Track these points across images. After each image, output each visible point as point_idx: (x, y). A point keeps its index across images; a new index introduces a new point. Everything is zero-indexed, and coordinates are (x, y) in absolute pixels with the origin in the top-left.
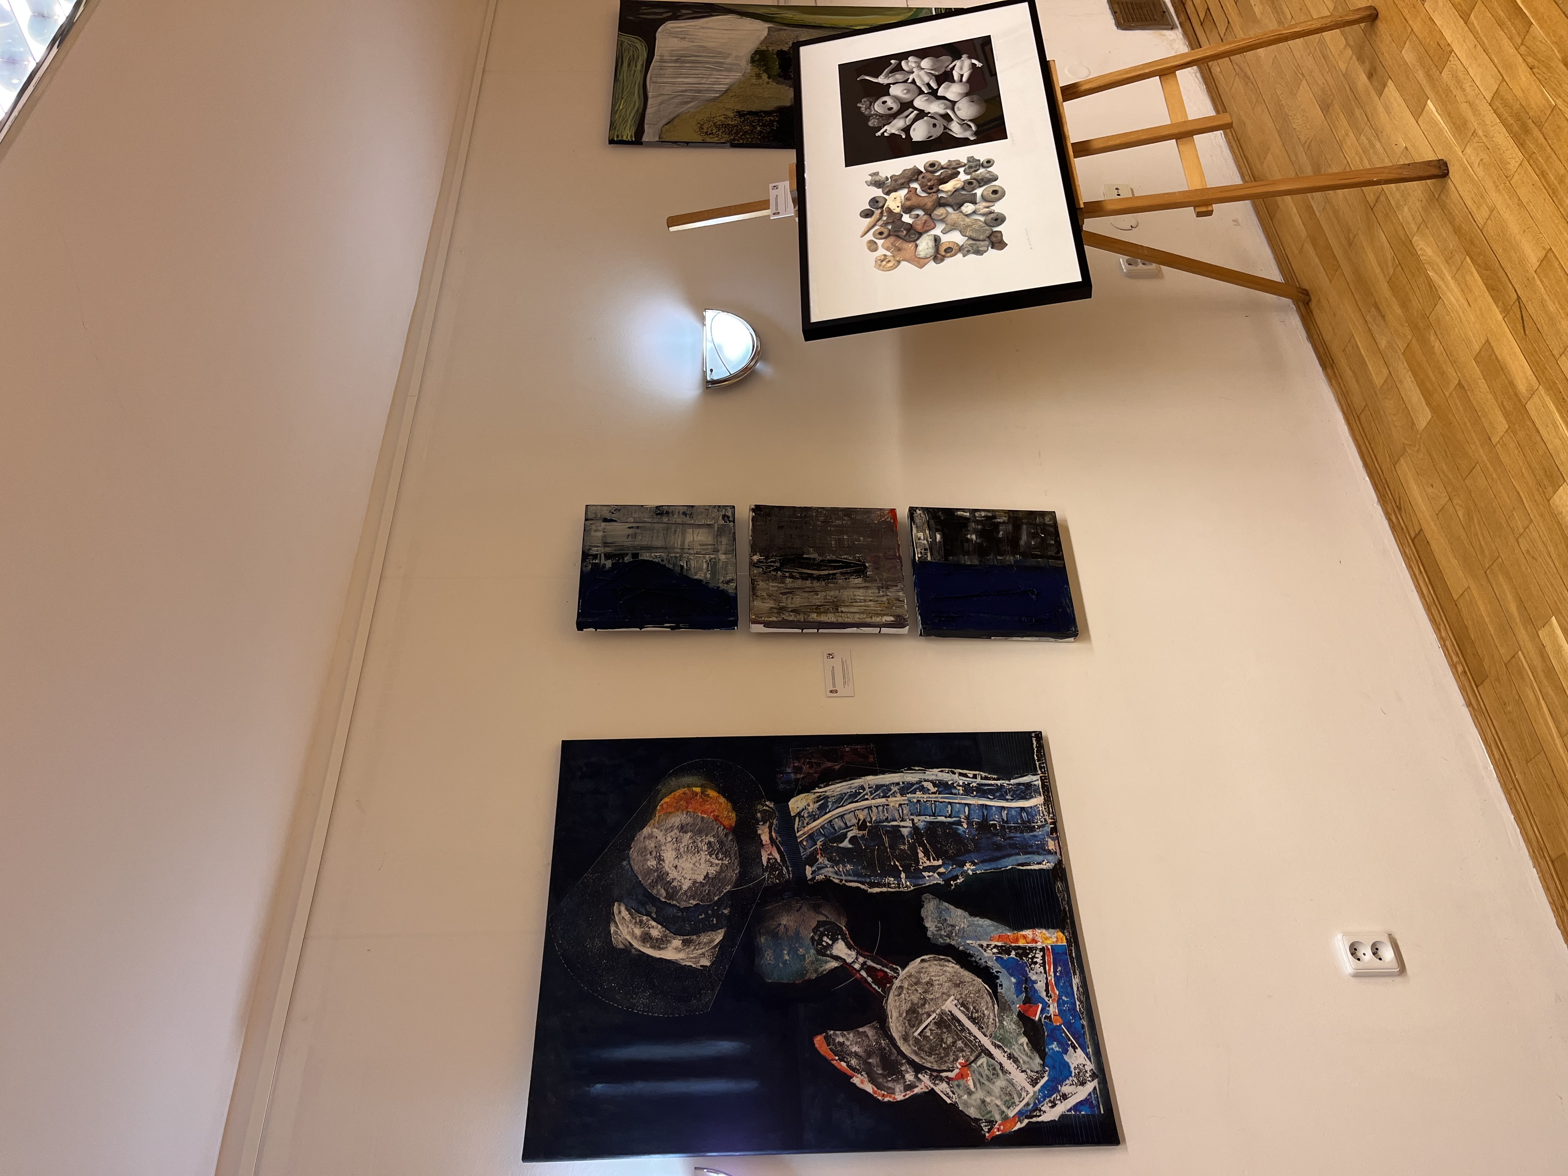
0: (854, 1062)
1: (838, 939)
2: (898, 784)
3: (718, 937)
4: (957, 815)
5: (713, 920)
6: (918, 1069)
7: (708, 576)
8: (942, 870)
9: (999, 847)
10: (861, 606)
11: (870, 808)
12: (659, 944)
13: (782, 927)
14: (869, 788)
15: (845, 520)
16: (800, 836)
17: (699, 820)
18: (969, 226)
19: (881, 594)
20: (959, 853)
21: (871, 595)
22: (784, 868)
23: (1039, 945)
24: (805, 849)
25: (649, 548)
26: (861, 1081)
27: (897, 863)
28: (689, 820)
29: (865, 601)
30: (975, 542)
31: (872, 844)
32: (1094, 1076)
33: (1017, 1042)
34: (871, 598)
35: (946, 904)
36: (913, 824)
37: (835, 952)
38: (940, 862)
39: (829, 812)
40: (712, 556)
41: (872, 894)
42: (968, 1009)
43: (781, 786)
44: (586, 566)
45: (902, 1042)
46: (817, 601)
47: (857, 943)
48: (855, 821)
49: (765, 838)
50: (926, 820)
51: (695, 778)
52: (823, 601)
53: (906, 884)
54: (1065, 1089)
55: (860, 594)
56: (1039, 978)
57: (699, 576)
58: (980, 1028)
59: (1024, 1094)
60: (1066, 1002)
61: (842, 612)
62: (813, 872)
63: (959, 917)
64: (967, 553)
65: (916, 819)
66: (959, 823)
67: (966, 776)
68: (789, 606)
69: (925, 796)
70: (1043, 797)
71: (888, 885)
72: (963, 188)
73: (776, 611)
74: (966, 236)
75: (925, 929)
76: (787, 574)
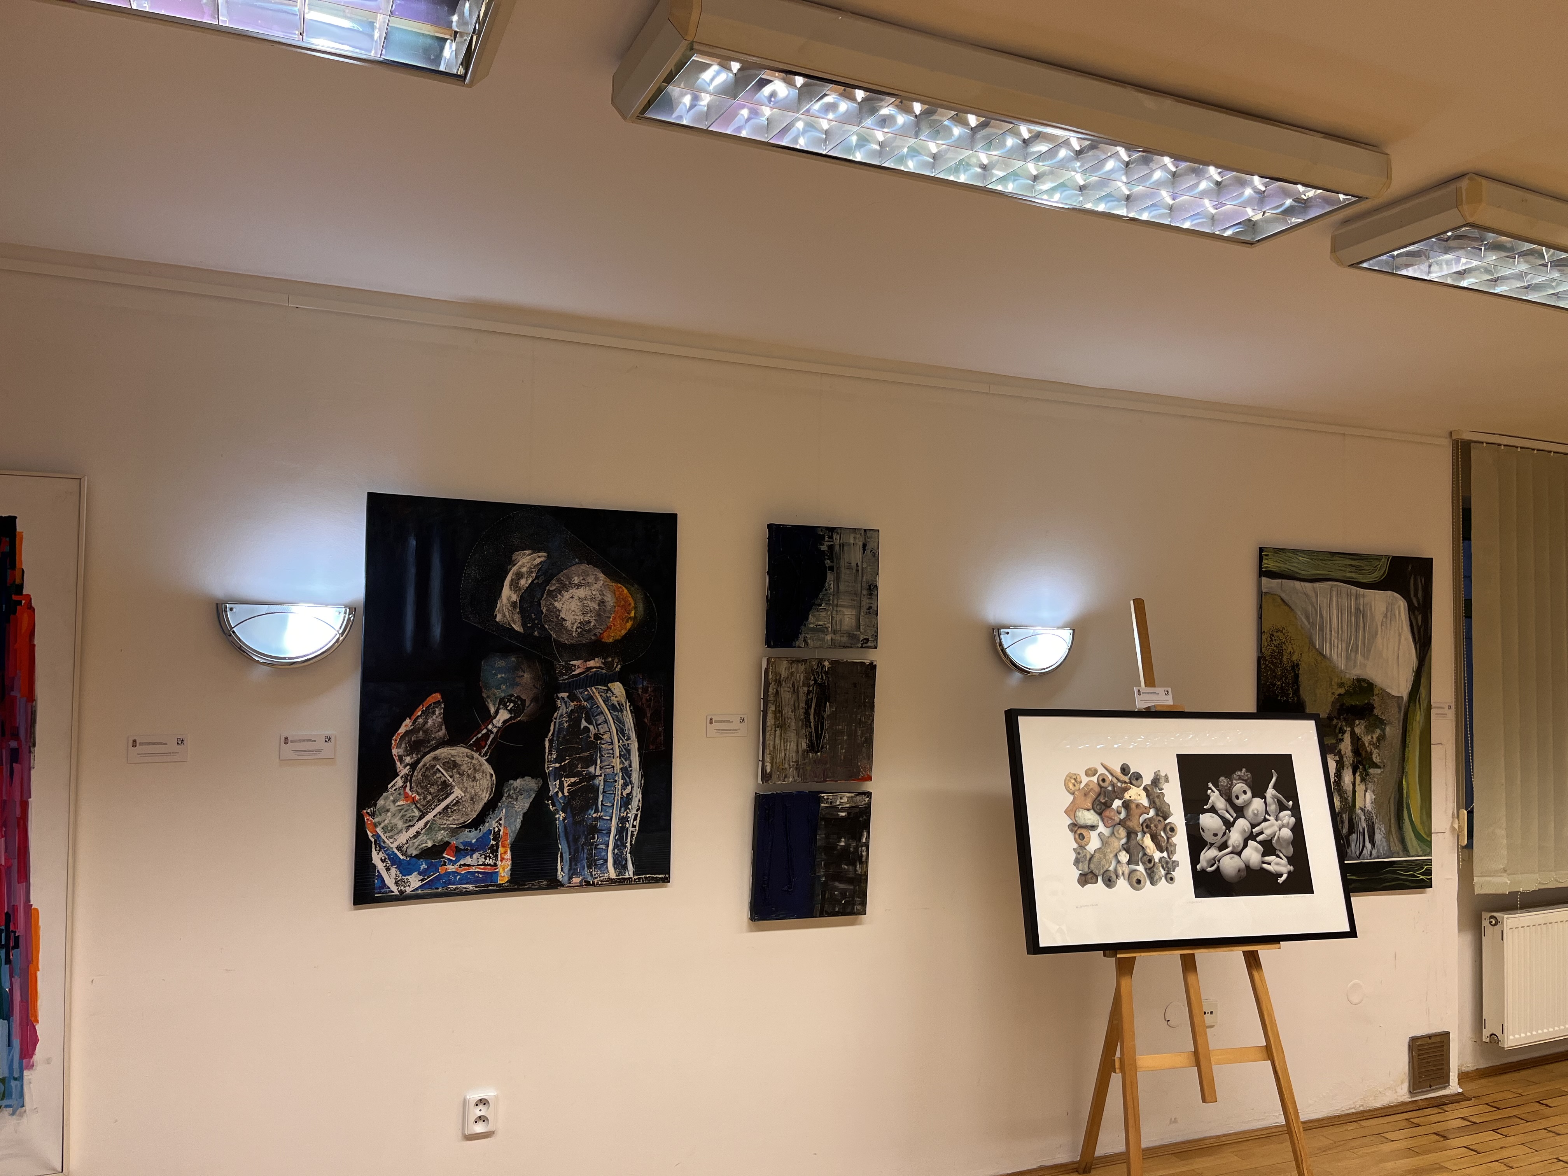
0: (421, 720)
1: (511, 714)
2: (630, 766)
3: (517, 627)
5: (530, 623)
6: (413, 766)
7: (811, 626)
8: (560, 795)
9: (576, 840)
10: (780, 746)
12: (514, 585)
13: (522, 674)
14: (628, 744)
15: (861, 738)
16: (591, 690)
17: (607, 615)
18: (1105, 856)
19: (792, 764)
20: (573, 809)
21: (791, 755)
22: (567, 677)
23: (499, 863)
24: (581, 693)
25: (838, 579)
26: (407, 725)
27: (567, 761)
28: (608, 607)
29: (785, 750)
30: (838, 845)
31: (583, 743)
32: (401, 892)
33: (428, 839)
34: (787, 755)
35: (533, 796)
36: (598, 776)
37: (501, 711)
38: (566, 794)
39: (610, 713)
40: (830, 629)
41: (544, 741)
42: (454, 805)
43: (632, 677)
44: (822, 530)
45: (433, 756)
46: (786, 711)
47: (507, 729)
48: (602, 731)
49: (591, 663)
50: (600, 786)
51: (642, 613)
52: (786, 716)
53: (551, 767)
54: (393, 870)
55: (793, 746)
56: (474, 860)
57: (811, 618)
58: (440, 813)
59: (391, 840)
60: (455, 878)
61: (775, 731)
62: (563, 698)
63: (523, 805)
64: (827, 837)
65: (601, 778)
66: (597, 811)
67: (635, 819)
68: (781, 689)
69: (620, 787)
70: (615, 878)
71: (550, 753)
72: (1145, 854)
73: (778, 678)
74: (1095, 853)
75: (516, 779)
76: (811, 689)
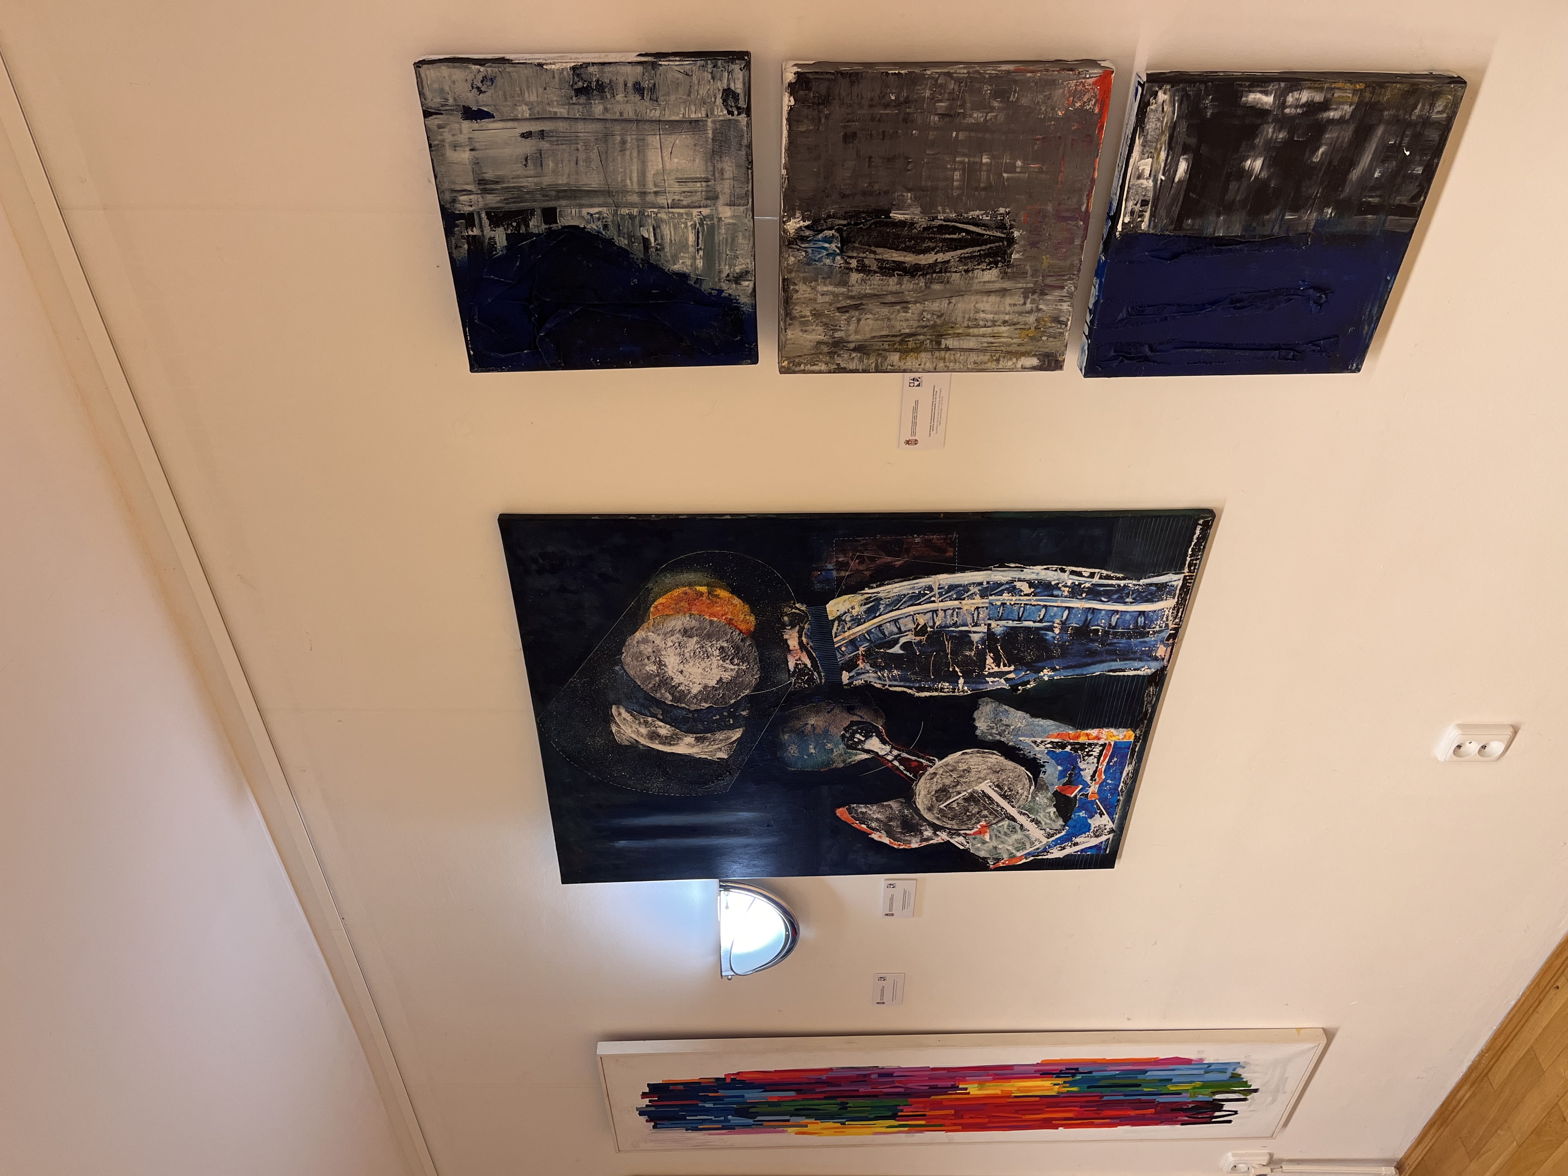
0: (874, 824)
1: (872, 736)
2: (981, 584)
3: (737, 734)
4: (1050, 620)
5: (729, 721)
6: (936, 828)
7: (700, 263)
8: (1012, 676)
9: (1093, 653)
10: (984, 336)
11: (935, 611)
12: (669, 741)
13: (809, 726)
14: (939, 589)
15: (992, 109)
16: (838, 642)
17: (707, 624)
19: (1029, 306)
20: (1039, 659)
21: (1008, 308)
22: (815, 673)
23: (1102, 741)
24: (843, 655)
25: (574, 194)
26: (879, 837)
27: (957, 669)
28: (694, 623)
29: (994, 323)
30: (1257, 177)
31: (930, 650)
32: (1111, 832)
33: (1044, 811)
34: (1007, 318)
35: (1006, 707)
36: (989, 629)
37: (867, 746)
38: (1012, 668)
39: (880, 615)
40: (705, 211)
41: (919, 698)
42: (1002, 789)
43: (818, 586)
44: (456, 247)
45: (926, 811)
46: (904, 324)
47: (892, 738)
48: (912, 626)
49: (793, 643)
50: (1008, 625)
51: (699, 574)
52: (915, 324)
53: (963, 687)
55: (988, 306)
56: (1087, 768)
57: (681, 265)
58: (1010, 802)
59: (1037, 843)
60: (1110, 784)
61: (947, 349)
62: (850, 678)
63: (1017, 719)
64: (1228, 208)
65: (994, 624)
66: (1051, 629)
67: (1080, 574)
68: (852, 338)
69: (1014, 598)
70: (1176, 600)
71: (941, 690)
73: (826, 349)
75: (976, 728)
76: (854, 263)
